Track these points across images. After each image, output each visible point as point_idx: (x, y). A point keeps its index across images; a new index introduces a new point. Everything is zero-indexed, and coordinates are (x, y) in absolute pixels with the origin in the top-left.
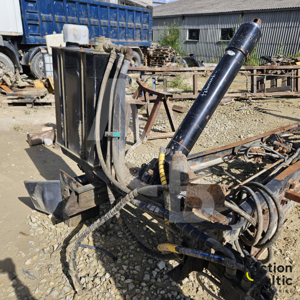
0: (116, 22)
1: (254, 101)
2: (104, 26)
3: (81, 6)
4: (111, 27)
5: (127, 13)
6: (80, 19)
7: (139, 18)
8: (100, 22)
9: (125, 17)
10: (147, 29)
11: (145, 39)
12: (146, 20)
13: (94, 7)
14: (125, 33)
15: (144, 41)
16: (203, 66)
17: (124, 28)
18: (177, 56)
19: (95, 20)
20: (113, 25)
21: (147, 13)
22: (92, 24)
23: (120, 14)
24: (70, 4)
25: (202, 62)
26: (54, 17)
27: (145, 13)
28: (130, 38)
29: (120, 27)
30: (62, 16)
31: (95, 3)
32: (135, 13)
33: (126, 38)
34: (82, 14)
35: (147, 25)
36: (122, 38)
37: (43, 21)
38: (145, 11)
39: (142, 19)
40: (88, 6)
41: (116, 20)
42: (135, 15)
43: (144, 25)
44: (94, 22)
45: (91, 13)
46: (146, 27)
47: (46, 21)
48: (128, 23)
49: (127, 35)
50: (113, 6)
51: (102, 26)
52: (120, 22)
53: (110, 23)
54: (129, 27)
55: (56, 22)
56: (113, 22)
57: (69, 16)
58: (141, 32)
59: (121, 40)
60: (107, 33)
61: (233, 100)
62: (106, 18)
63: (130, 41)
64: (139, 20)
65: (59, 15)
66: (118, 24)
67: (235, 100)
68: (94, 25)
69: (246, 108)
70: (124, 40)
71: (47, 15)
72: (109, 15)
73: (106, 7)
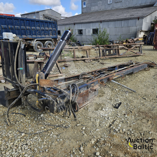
0: (39, 28)
1: (101, 60)
2: (33, 30)
3: (22, 21)
4: (37, 30)
5: (44, 23)
6: (21, 27)
7: (50, 26)
8: (31, 28)
9: (44, 25)
10: (55, 31)
11: (55, 35)
12: (54, 26)
13: (28, 21)
14: (44, 33)
15: (54, 36)
16: (84, 46)
17: (44, 30)
18: (71, 42)
19: (29, 27)
20: (38, 29)
21: (54, 23)
22: (28, 29)
23: (41, 24)
24: (16, 20)
25: (84, 44)
26: (8, 27)
27: (53, 23)
28: (47, 35)
29: (42, 30)
30: (12, 26)
31: (28, 20)
32: (48, 23)
33: (45, 35)
34: (22, 25)
35: (55, 29)
36: (43, 35)
37: (2, 28)
38: (54, 22)
39: (52, 26)
40: (25, 21)
41: (39, 27)
42: (48, 24)
43: (53, 29)
44: (28, 28)
45: (26, 24)
46: (54, 29)
47: (4, 29)
48: (46, 28)
49: (45, 34)
50: (37, 21)
51: (32, 30)
52: (41, 28)
53: (36, 28)
54: (46, 30)
55: (9, 29)
56: (38, 28)
57: (16, 26)
58: (52, 32)
59: (42, 36)
60: (35, 33)
61: (91, 60)
62: (34, 26)
63: (47, 36)
64: (51, 27)
65: (11, 25)
66: (41, 29)
67: (92, 60)
68: (28, 30)
69: (96, 63)
70: (44, 36)
71: (4, 26)
72: (36, 24)
73: (34, 21)
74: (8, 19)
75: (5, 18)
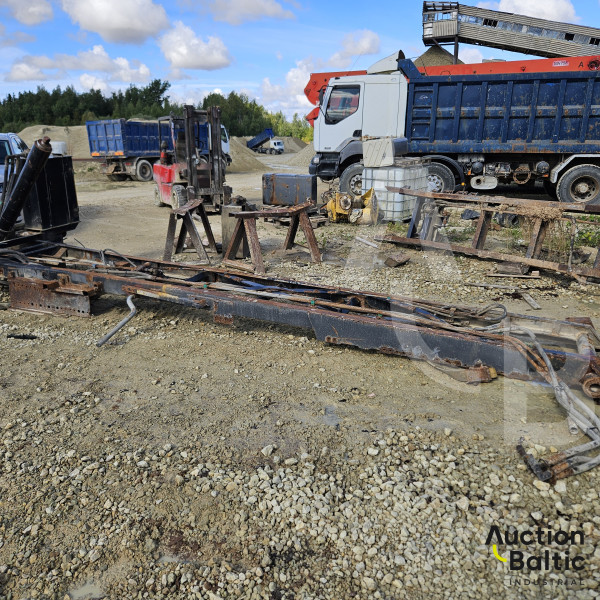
6: (513, 108)
8: (561, 110)
13: (553, 85)
22: (540, 114)
24: (496, 87)
26: (457, 111)
30: (475, 108)
31: (553, 77)
40: (536, 84)
44: (545, 111)
45: (541, 95)
47: (443, 118)
53: (588, 110)
55: (462, 118)
62: (582, 101)
68: (544, 117)
72: (589, 93)
73: (584, 80)
74: (465, 84)
75: (454, 84)
